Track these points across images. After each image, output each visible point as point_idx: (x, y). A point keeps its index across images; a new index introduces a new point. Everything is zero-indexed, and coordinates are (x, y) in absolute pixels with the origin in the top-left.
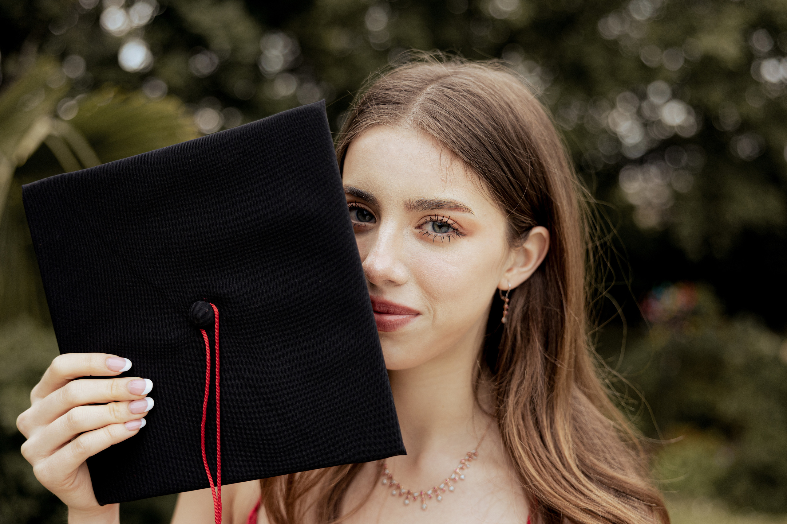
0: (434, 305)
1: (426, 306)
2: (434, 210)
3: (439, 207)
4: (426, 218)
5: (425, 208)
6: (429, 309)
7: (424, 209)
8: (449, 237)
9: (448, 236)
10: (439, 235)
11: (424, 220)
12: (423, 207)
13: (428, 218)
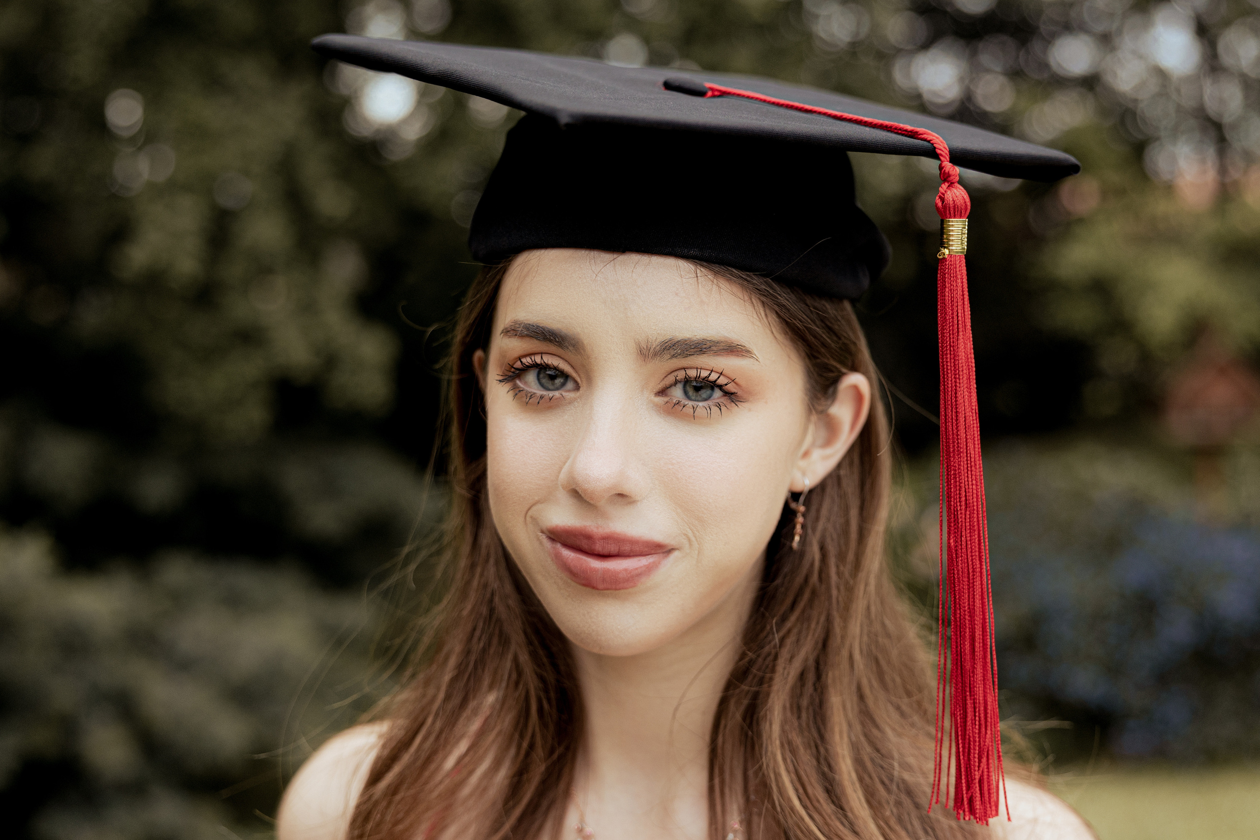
0: (699, 532)
1: (685, 535)
2: (692, 357)
3: (700, 351)
4: (675, 374)
5: (676, 355)
6: (689, 540)
7: (673, 356)
8: (719, 406)
9: (716, 405)
10: (701, 404)
11: (671, 379)
12: (672, 354)
13: (681, 375)
